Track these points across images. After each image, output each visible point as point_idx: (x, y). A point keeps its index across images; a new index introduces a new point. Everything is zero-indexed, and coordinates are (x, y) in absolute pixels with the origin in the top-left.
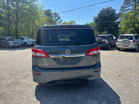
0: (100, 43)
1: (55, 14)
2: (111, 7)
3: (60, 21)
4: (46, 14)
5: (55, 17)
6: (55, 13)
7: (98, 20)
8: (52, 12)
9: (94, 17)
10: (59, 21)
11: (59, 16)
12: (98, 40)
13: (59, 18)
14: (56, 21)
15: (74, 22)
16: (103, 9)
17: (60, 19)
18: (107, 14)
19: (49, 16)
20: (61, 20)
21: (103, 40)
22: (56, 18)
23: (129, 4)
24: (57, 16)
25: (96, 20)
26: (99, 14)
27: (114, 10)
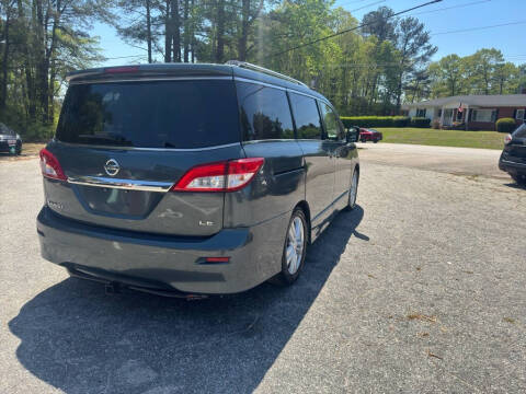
3: (424, 52)
4: (371, 28)
5: (408, 38)
6: (409, 21)
11: (424, 30)
13: (424, 40)
14: (406, 53)
15: (497, 54)
17: (426, 44)
19: (381, 34)
20: (428, 48)
22: (412, 41)
24: (416, 32)
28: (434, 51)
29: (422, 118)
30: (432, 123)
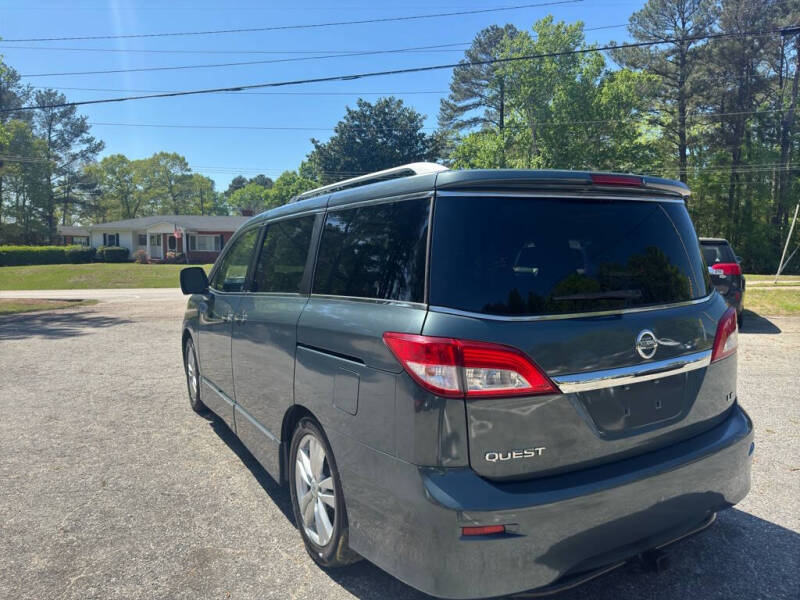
1: (48, 101)
2: (400, 102)
3: (85, 147)
5: (50, 122)
6: (49, 94)
8: (22, 82)
10: (77, 148)
11: (77, 115)
13: (80, 128)
14: (53, 144)
15: (180, 161)
16: (361, 104)
17: (85, 136)
18: (382, 132)
20: (89, 141)
22: (59, 127)
23: (475, 95)
24: (64, 115)
26: (341, 129)
27: (413, 118)
28: (99, 147)
29: (115, 248)
30: (133, 255)
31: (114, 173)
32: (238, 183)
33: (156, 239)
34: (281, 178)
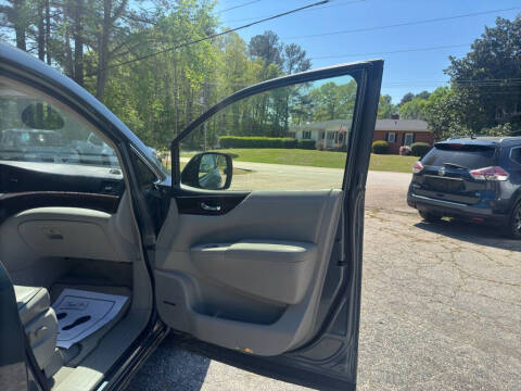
0: (459, 191)
4: (258, 51)
5: (292, 63)
6: (292, 47)
7: (469, 73)
8: (279, 41)
9: (451, 58)
11: (306, 57)
12: (443, 170)
16: (499, 21)
19: (268, 57)
21: (478, 173)
22: (296, 66)
25: (463, 75)
26: (477, 46)
29: (308, 140)
30: (317, 145)
31: (327, 94)
32: (408, 98)
33: (331, 135)
34: (436, 92)
